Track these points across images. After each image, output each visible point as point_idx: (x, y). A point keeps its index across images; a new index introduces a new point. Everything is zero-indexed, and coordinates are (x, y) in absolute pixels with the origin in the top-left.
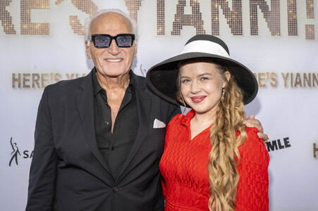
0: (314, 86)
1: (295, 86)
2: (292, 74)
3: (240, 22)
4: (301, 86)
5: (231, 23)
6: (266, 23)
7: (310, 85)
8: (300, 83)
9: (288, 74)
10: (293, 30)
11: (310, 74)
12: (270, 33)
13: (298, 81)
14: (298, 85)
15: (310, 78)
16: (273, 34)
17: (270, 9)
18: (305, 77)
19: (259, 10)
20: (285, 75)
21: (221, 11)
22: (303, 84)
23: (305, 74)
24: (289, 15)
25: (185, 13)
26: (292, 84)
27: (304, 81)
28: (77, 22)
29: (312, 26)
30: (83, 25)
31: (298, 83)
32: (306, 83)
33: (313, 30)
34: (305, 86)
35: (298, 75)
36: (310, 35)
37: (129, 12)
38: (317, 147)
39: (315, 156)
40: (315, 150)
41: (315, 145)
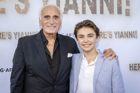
0: (129, 37)
1: (121, 37)
2: (119, 32)
3: (95, 8)
4: (123, 37)
5: (91, 8)
6: (107, 9)
7: (127, 37)
8: (123, 36)
10: (120, 12)
11: (127, 32)
12: (109, 13)
13: (122, 35)
15: (127, 34)
16: (110, 13)
17: (109, 2)
18: (125, 33)
19: (104, 2)
20: (116, 33)
21: (86, 2)
22: (124, 37)
23: (125, 32)
24: (118, 4)
25: (70, 4)
26: (119, 37)
27: (125, 35)
28: (19, 8)
29: (129, 10)
30: (21, 9)
31: (122, 36)
32: (126, 36)
33: (129, 11)
34: (125, 37)
35: (122, 32)
36: (128, 14)
37: (43, 3)
38: (131, 65)
39: (130, 70)
40: (130, 67)
41: (130, 64)
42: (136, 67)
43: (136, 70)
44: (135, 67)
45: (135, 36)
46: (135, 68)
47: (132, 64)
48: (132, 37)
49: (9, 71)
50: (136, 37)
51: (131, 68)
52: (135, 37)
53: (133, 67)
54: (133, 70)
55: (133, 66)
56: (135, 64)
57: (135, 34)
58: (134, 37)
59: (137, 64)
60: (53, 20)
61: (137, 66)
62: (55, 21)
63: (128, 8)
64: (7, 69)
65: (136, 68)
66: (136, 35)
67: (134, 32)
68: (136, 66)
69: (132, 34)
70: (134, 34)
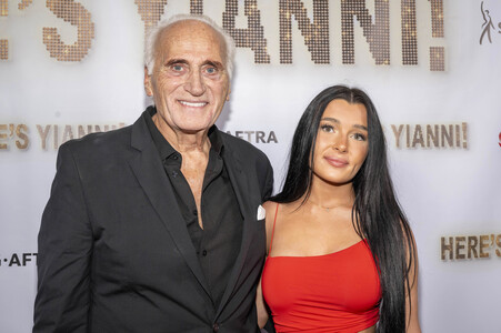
0: (443, 145)
1: (414, 146)
2: (408, 127)
3: (326, 42)
4: (423, 146)
5: (311, 44)
6: (368, 45)
7: (437, 145)
8: (421, 140)
9: (401, 127)
10: (410, 57)
11: (437, 127)
12: (374, 61)
13: (418, 137)
14: (419, 145)
15: (437, 133)
16: (379, 62)
17: (373, 22)
18: (429, 131)
19: (357, 23)
20: (398, 129)
21: (295, 24)
22: (426, 143)
23: (429, 126)
24: (404, 31)
25: (237, 26)
26: (408, 142)
27: (428, 138)
28: (57, 39)
29: (441, 50)
30: (66, 43)
31: (418, 141)
32: (431, 141)
33: (442, 55)
34: (429, 145)
35: (418, 128)
36: (438, 64)
37: (143, 23)
38: (447, 243)
39: (443, 258)
40: (444, 247)
41: (443, 239)
42: (463, 247)
43: (463, 257)
44: (459, 247)
45: (462, 141)
46: (457, 252)
47: (451, 239)
48: (451, 144)
49: (21, 262)
50: (465, 146)
51: (447, 253)
52: (462, 145)
53: (451, 247)
54: (451, 257)
55: (451, 244)
56: (458, 239)
57: (461, 133)
58: (458, 145)
59: (464, 239)
60: (201, 79)
61: (466, 244)
62: (209, 82)
63: (438, 42)
64: (15, 256)
65: (462, 252)
66: (465, 138)
67: (457, 126)
68: (461, 243)
69: (451, 133)
70: (458, 135)
